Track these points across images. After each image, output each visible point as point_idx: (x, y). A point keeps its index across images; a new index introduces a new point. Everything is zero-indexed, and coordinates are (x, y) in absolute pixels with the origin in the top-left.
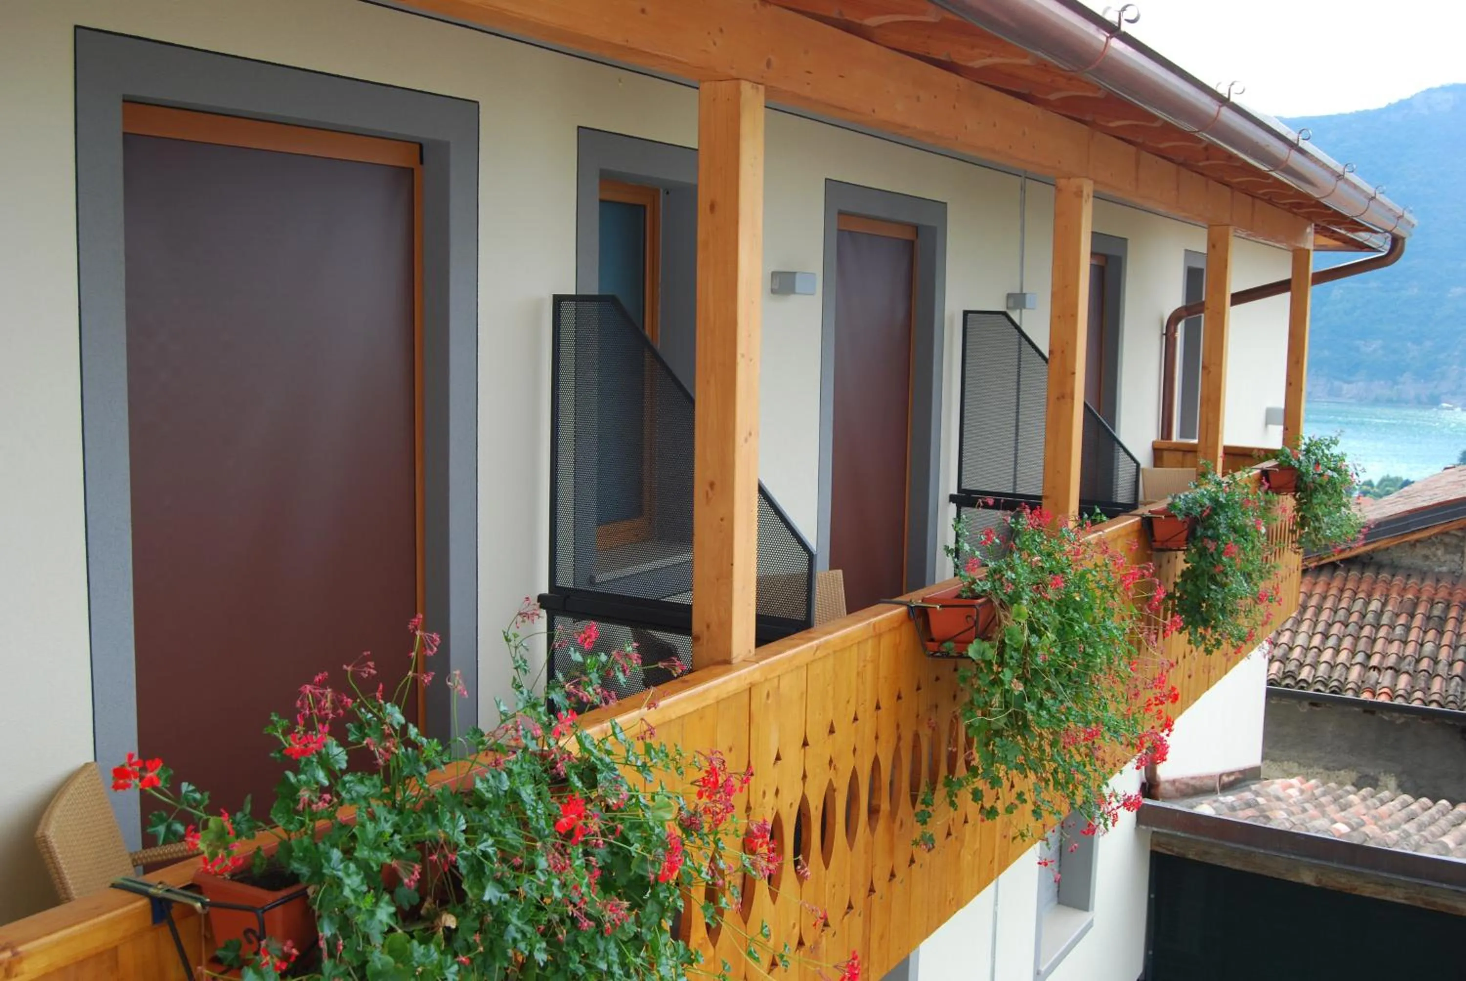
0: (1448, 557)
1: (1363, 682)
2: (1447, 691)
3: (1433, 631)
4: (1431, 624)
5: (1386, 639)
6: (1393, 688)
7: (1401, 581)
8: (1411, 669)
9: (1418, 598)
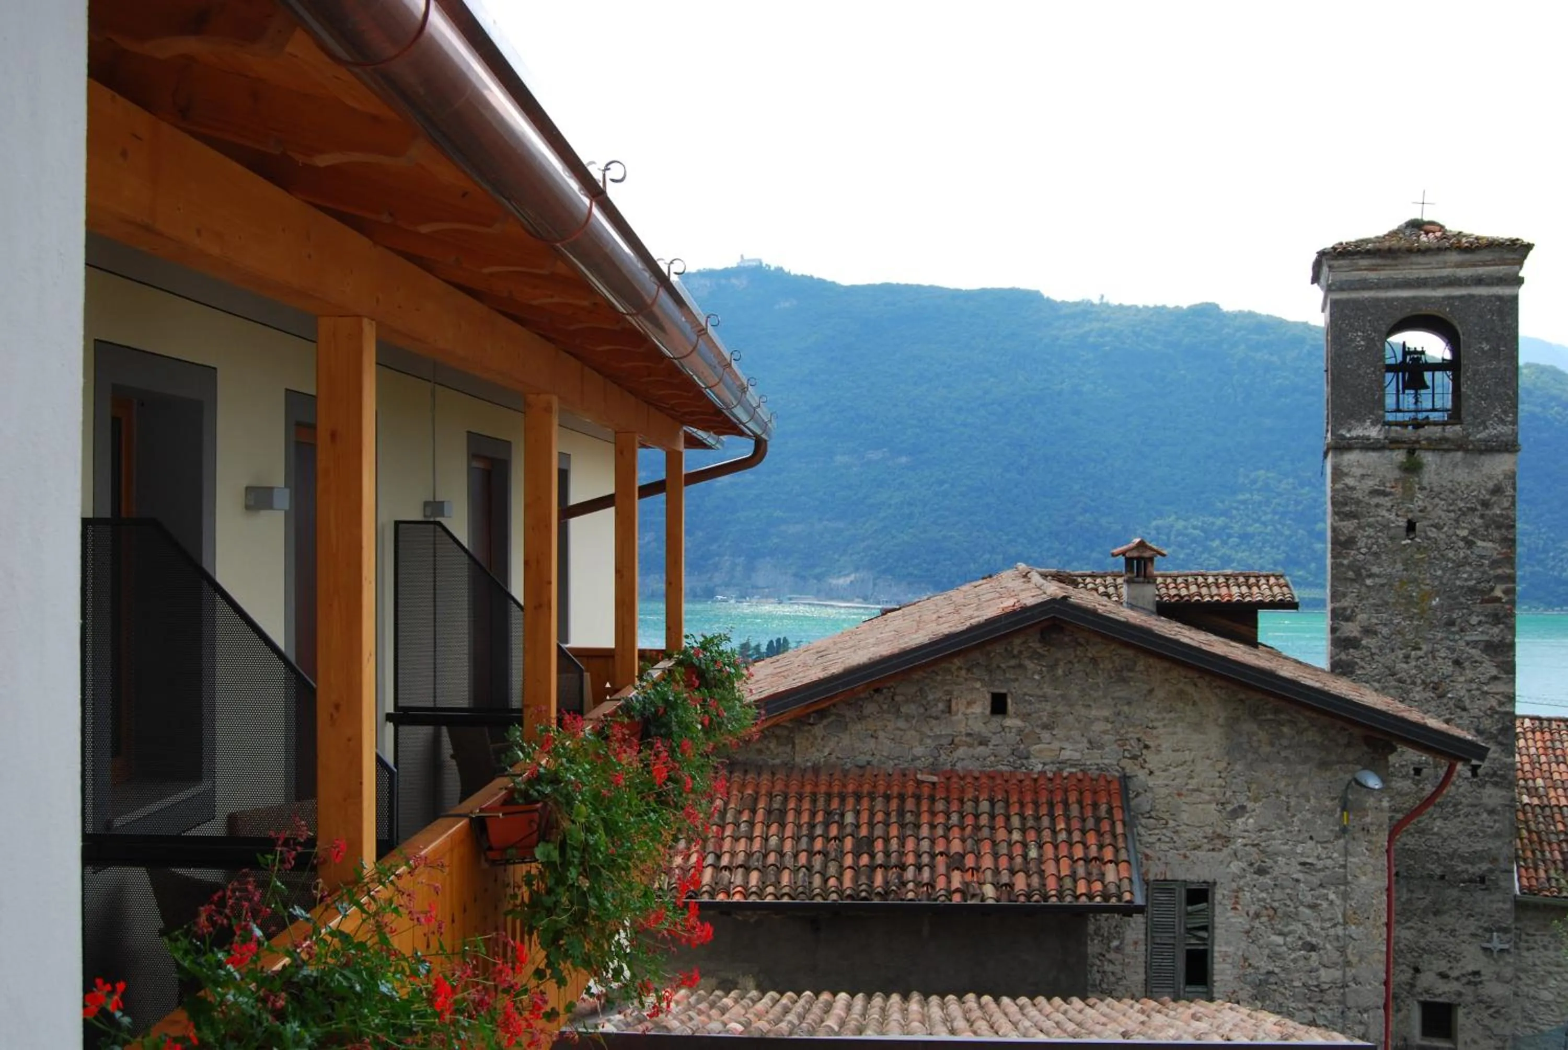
0: (781, 749)
1: (716, 883)
2: (795, 883)
3: (776, 824)
4: (773, 818)
5: (732, 837)
6: (745, 886)
7: (739, 777)
8: (759, 864)
9: (757, 793)
